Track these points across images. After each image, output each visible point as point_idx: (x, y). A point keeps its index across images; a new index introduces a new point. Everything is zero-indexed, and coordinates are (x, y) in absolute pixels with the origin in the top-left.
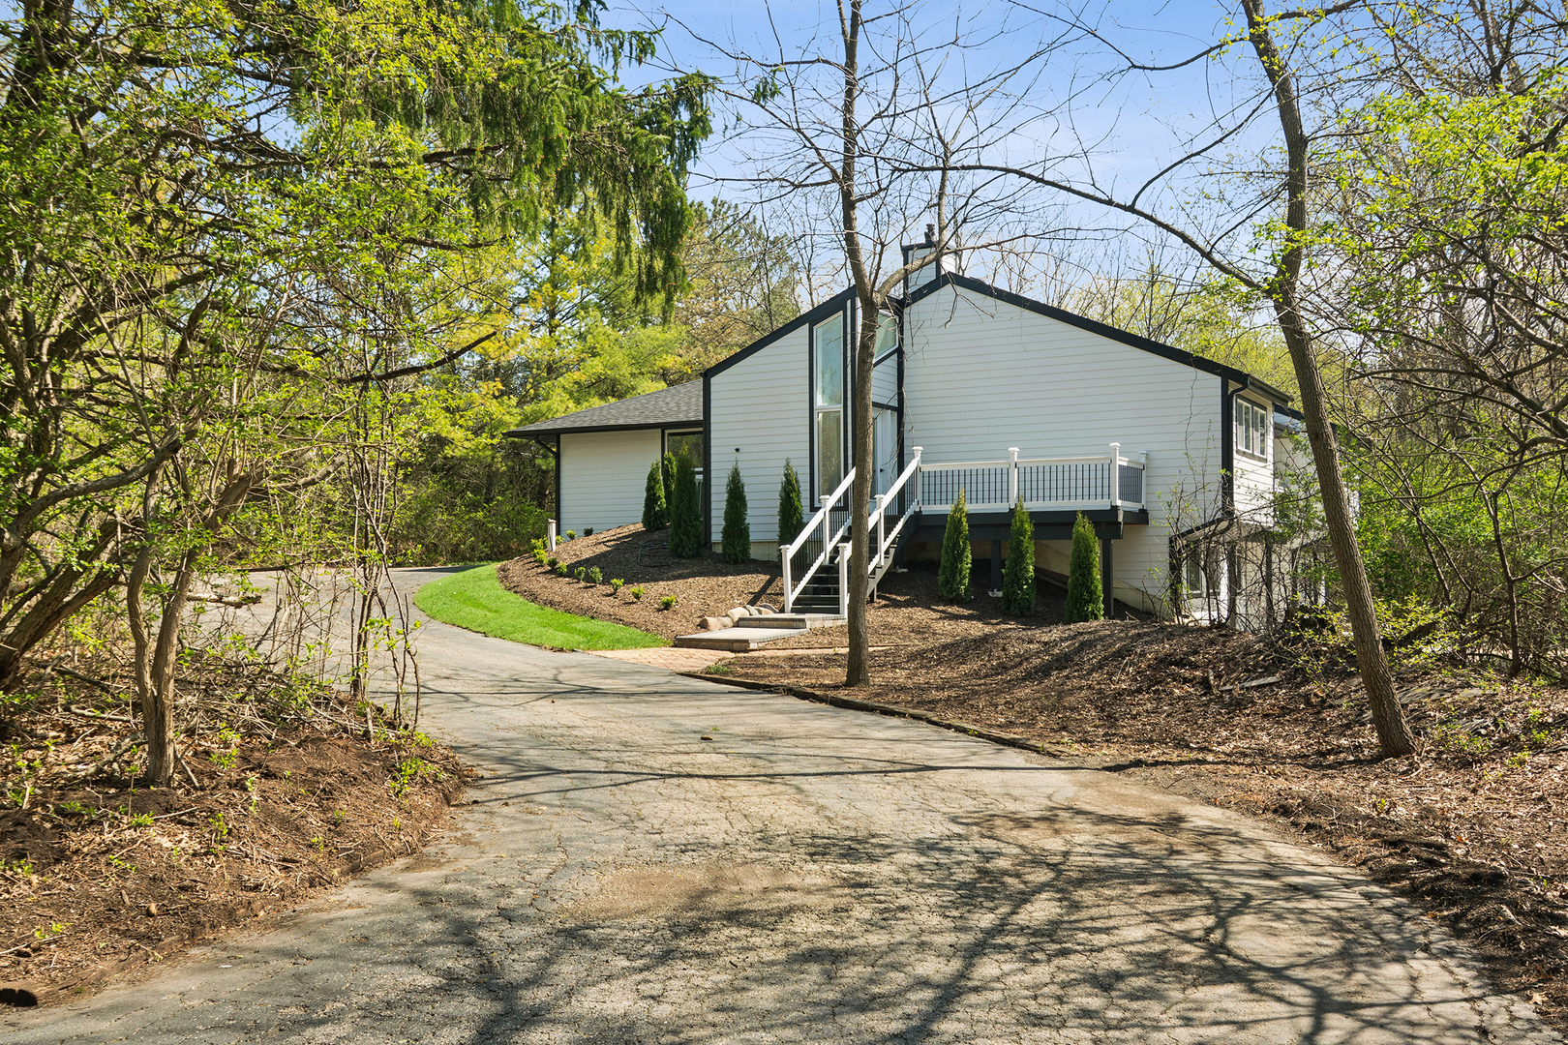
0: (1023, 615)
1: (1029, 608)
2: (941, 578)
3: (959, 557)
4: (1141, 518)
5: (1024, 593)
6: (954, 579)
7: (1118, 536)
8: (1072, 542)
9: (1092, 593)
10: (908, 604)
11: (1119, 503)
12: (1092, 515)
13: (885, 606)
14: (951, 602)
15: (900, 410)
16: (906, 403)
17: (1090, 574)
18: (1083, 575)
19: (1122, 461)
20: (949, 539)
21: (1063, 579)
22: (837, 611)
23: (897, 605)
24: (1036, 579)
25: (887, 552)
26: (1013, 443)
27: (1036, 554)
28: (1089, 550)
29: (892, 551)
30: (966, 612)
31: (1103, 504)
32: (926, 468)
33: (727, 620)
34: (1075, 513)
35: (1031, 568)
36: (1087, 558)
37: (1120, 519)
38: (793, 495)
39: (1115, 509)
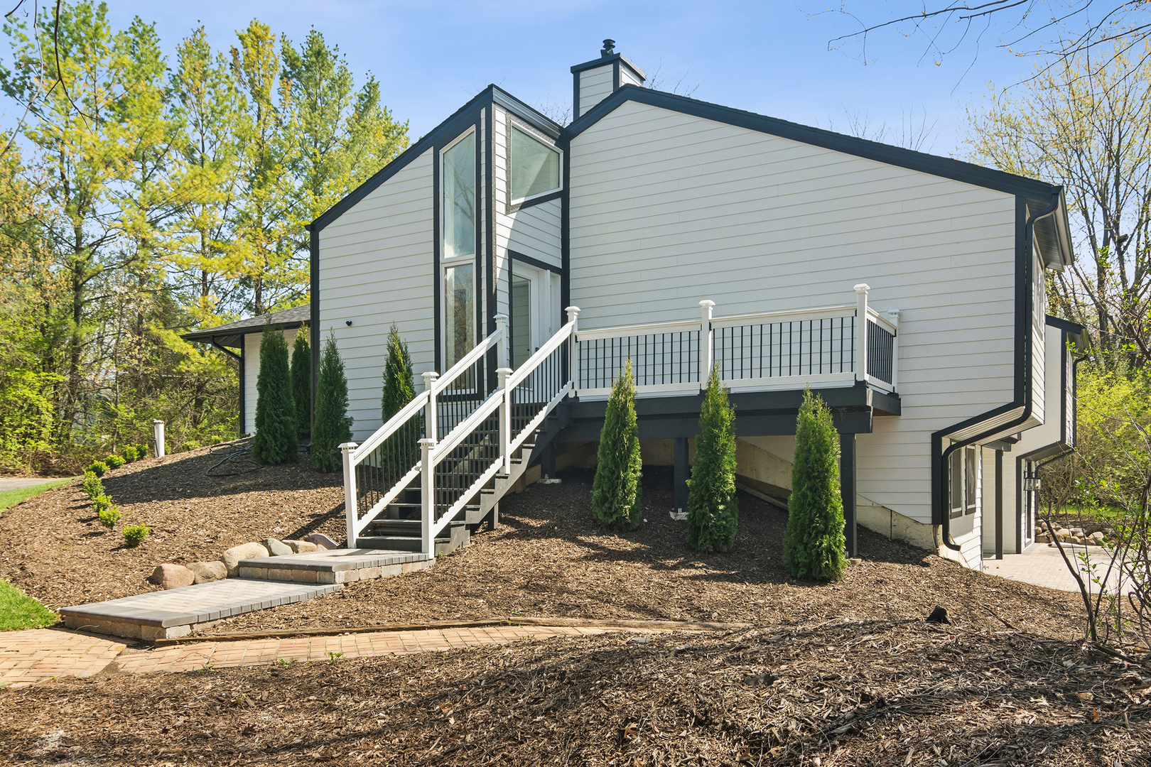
0: (717, 551)
1: (726, 540)
2: (596, 493)
3: (622, 461)
4: (892, 405)
5: (719, 517)
6: (614, 495)
7: (867, 429)
8: (795, 438)
9: (827, 518)
10: (545, 533)
11: (867, 377)
12: (827, 394)
13: (509, 536)
14: (609, 530)
15: (564, 273)
16: (573, 264)
17: (825, 487)
18: (813, 489)
19: (870, 316)
20: (607, 434)
21: (781, 494)
22: (417, 547)
23: (525, 533)
24: (739, 493)
25: (517, 454)
26: (706, 297)
27: (739, 456)
28: (823, 448)
29: (527, 454)
30: (629, 546)
31: (843, 380)
32: (584, 336)
33: (214, 567)
34: (798, 394)
35: (730, 478)
36: (821, 461)
37: (869, 403)
38: (399, 375)
39: (861, 386)
